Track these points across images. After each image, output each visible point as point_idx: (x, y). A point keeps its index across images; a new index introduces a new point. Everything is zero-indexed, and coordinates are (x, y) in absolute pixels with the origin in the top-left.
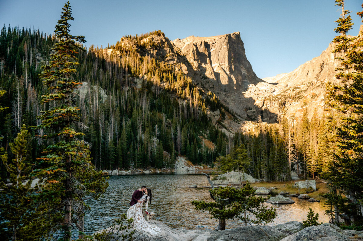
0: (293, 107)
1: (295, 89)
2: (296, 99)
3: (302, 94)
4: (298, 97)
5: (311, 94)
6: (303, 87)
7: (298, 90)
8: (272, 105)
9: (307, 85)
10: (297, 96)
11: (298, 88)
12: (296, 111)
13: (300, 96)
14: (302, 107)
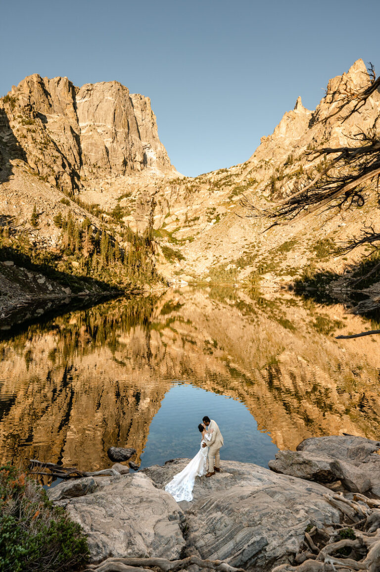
0: (215, 198)
1: (221, 172)
2: (220, 187)
3: (232, 179)
4: (224, 184)
5: (247, 180)
6: (234, 171)
7: (225, 174)
8: (175, 192)
9: (241, 168)
10: (223, 181)
11: (227, 171)
12: (219, 205)
13: (228, 182)
14: (230, 198)
